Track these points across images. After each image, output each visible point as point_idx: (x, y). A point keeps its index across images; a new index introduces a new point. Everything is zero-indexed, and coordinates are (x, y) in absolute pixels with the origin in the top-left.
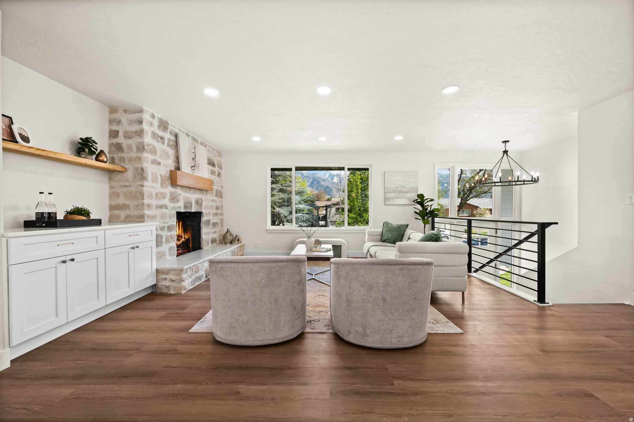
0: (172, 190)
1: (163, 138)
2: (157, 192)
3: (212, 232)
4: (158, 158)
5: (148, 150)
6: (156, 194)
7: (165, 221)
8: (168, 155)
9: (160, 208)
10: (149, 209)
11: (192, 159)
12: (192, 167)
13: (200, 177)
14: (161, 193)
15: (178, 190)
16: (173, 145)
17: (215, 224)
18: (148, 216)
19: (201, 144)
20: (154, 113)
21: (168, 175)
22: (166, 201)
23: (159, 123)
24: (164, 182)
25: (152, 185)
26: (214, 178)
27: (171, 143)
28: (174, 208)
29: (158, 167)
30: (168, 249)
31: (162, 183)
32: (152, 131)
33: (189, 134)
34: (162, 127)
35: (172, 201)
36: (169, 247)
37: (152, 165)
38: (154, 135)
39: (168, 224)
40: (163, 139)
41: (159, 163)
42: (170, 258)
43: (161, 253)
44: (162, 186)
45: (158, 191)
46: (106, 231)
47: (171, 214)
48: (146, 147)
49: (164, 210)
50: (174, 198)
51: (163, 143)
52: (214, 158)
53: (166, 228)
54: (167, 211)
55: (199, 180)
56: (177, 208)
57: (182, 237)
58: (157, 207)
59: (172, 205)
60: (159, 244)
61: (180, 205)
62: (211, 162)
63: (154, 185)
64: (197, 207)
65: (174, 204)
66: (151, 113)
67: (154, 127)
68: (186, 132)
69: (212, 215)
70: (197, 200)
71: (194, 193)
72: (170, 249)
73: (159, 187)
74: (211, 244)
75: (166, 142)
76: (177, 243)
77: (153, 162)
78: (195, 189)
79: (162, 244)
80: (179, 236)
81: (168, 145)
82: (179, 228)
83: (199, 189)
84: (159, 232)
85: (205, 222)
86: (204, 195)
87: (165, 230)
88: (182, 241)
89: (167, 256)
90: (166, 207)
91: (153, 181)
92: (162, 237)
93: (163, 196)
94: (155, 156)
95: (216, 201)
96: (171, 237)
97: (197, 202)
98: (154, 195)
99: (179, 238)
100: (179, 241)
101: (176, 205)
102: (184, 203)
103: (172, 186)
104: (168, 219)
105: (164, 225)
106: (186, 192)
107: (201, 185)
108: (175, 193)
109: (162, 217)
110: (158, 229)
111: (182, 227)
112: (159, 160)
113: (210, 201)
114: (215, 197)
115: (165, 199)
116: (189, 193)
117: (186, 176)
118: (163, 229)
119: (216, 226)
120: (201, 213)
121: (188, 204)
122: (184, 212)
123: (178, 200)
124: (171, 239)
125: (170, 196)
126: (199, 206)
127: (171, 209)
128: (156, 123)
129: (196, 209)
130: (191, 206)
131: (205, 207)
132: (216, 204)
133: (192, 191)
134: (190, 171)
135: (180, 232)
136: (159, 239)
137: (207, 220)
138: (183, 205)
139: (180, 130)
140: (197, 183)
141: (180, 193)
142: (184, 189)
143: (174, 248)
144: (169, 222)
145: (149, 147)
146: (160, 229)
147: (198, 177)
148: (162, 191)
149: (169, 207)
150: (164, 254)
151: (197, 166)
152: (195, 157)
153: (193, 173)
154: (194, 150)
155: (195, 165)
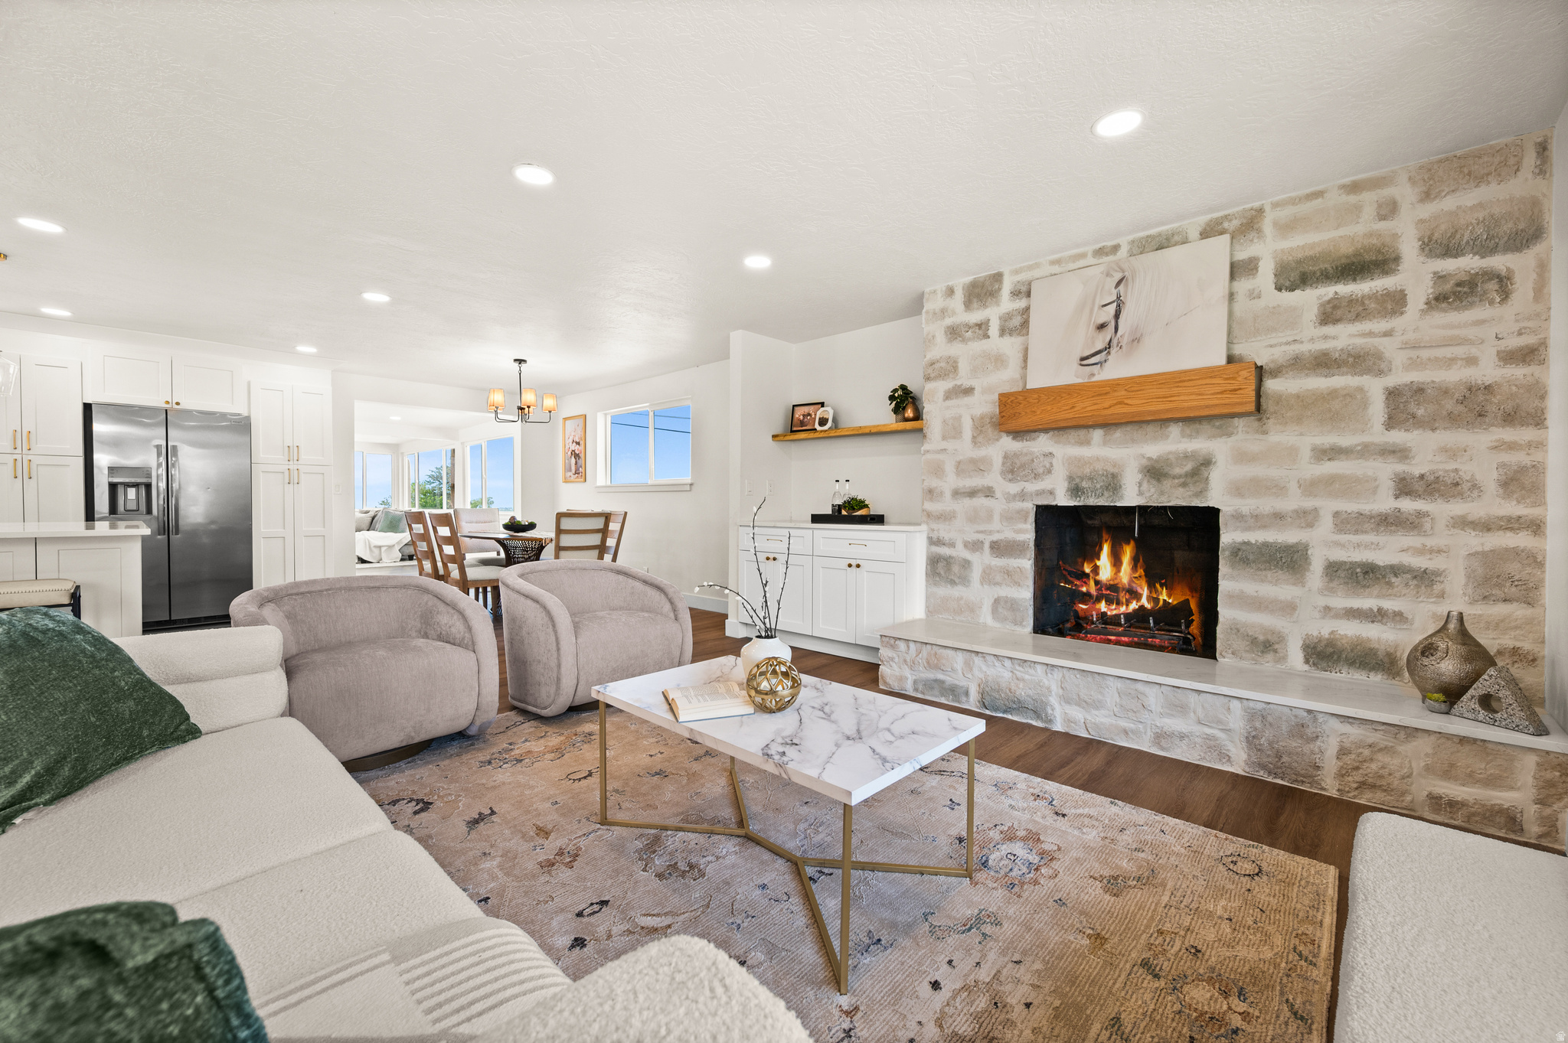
0: (1017, 445)
1: (981, 324)
2: (958, 460)
4: (964, 379)
6: (958, 465)
7: (981, 528)
8: (1000, 361)
9: (970, 496)
10: (931, 500)
11: (1092, 327)
12: (1083, 359)
14: (973, 461)
15: (1042, 444)
16: (1016, 325)
18: (928, 515)
19: (1205, 234)
20: (949, 283)
23: (966, 296)
24: (981, 432)
25: (944, 445)
27: (1013, 321)
28: (1022, 496)
29: (967, 400)
30: (993, 601)
31: (975, 434)
32: (949, 327)
33: (1110, 243)
34: (975, 300)
35: (1010, 476)
36: (996, 596)
37: (947, 402)
38: (953, 332)
39: (996, 537)
40: (983, 326)
41: (969, 391)
42: (997, 625)
43: (962, 602)
44: (975, 443)
45: (961, 458)
47: (1013, 511)
48: (927, 371)
49: (980, 501)
50: (1013, 469)
51: (986, 336)
52: (1381, 226)
53: (987, 546)
54: (997, 505)
56: (1037, 495)
57: (1135, 595)
58: (957, 494)
59: (1014, 488)
60: (957, 580)
61: (1049, 487)
62: (1322, 266)
63: (950, 445)
64: (1153, 490)
65: (1022, 484)
66: (944, 289)
67: (954, 313)
68: (1090, 249)
69: (1326, 523)
70: (1157, 461)
71: (1133, 441)
72: (995, 600)
73: (964, 447)
74: (1306, 667)
75: (994, 329)
76: (1103, 606)
77: (949, 395)
78: (1144, 426)
79: (969, 581)
80: (1113, 588)
81: (1003, 332)
82: (1116, 562)
83: (1177, 420)
84: (960, 552)
85: (1237, 551)
86: (1229, 435)
87: (982, 549)
88: (1134, 606)
89: (986, 617)
90: (989, 493)
91: (944, 438)
92: (966, 564)
93: (978, 466)
94: (954, 378)
95: (1400, 453)
96: (1008, 573)
97: (1155, 472)
98: (949, 468)
99: (1111, 593)
100: (1119, 603)
101: (1032, 487)
102: (1070, 479)
103: (1018, 434)
104: (996, 525)
105: (981, 537)
106: (1087, 442)
107: (1137, 405)
108: (1026, 454)
109: (973, 518)
110: (960, 545)
111: (1135, 561)
112: (967, 383)
113: (1306, 453)
114: (1382, 428)
115: (986, 474)
116: (1105, 443)
117: (1039, 399)
118: (975, 546)
119: (1389, 584)
120: (1213, 513)
121: (1091, 479)
122: (1075, 507)
123: (1041, 470)
124: (1006, 577)
125: (1003, 464)
126: (1167, 484)
127: (1011, 498)
128: (958, 301)
129: (1148, 495)
130: (1113, 483)
131: (1238, 490)
132: (1401, 468)
133: (1118, 434)
134: (1070, 375)
135: (1122, 574)
136: (956, 569)
137: (1266, 545)
138: (1066, 484)
139: (1053, 263)
140: (1106, 405)
141: (1051, 450)
142: (1073, 435)
143: (1013, 605)
144: (998, 532)
145: (937, 366)
146: (966, 545)
147: (1115, 385)
148: (975, 456)
149: (998, 494)
150: (972, 608)
151: (1124, 343)
152: (1117, 316)
153: (1093, 375)
154: (1115, 292)
155: (1115, 342)
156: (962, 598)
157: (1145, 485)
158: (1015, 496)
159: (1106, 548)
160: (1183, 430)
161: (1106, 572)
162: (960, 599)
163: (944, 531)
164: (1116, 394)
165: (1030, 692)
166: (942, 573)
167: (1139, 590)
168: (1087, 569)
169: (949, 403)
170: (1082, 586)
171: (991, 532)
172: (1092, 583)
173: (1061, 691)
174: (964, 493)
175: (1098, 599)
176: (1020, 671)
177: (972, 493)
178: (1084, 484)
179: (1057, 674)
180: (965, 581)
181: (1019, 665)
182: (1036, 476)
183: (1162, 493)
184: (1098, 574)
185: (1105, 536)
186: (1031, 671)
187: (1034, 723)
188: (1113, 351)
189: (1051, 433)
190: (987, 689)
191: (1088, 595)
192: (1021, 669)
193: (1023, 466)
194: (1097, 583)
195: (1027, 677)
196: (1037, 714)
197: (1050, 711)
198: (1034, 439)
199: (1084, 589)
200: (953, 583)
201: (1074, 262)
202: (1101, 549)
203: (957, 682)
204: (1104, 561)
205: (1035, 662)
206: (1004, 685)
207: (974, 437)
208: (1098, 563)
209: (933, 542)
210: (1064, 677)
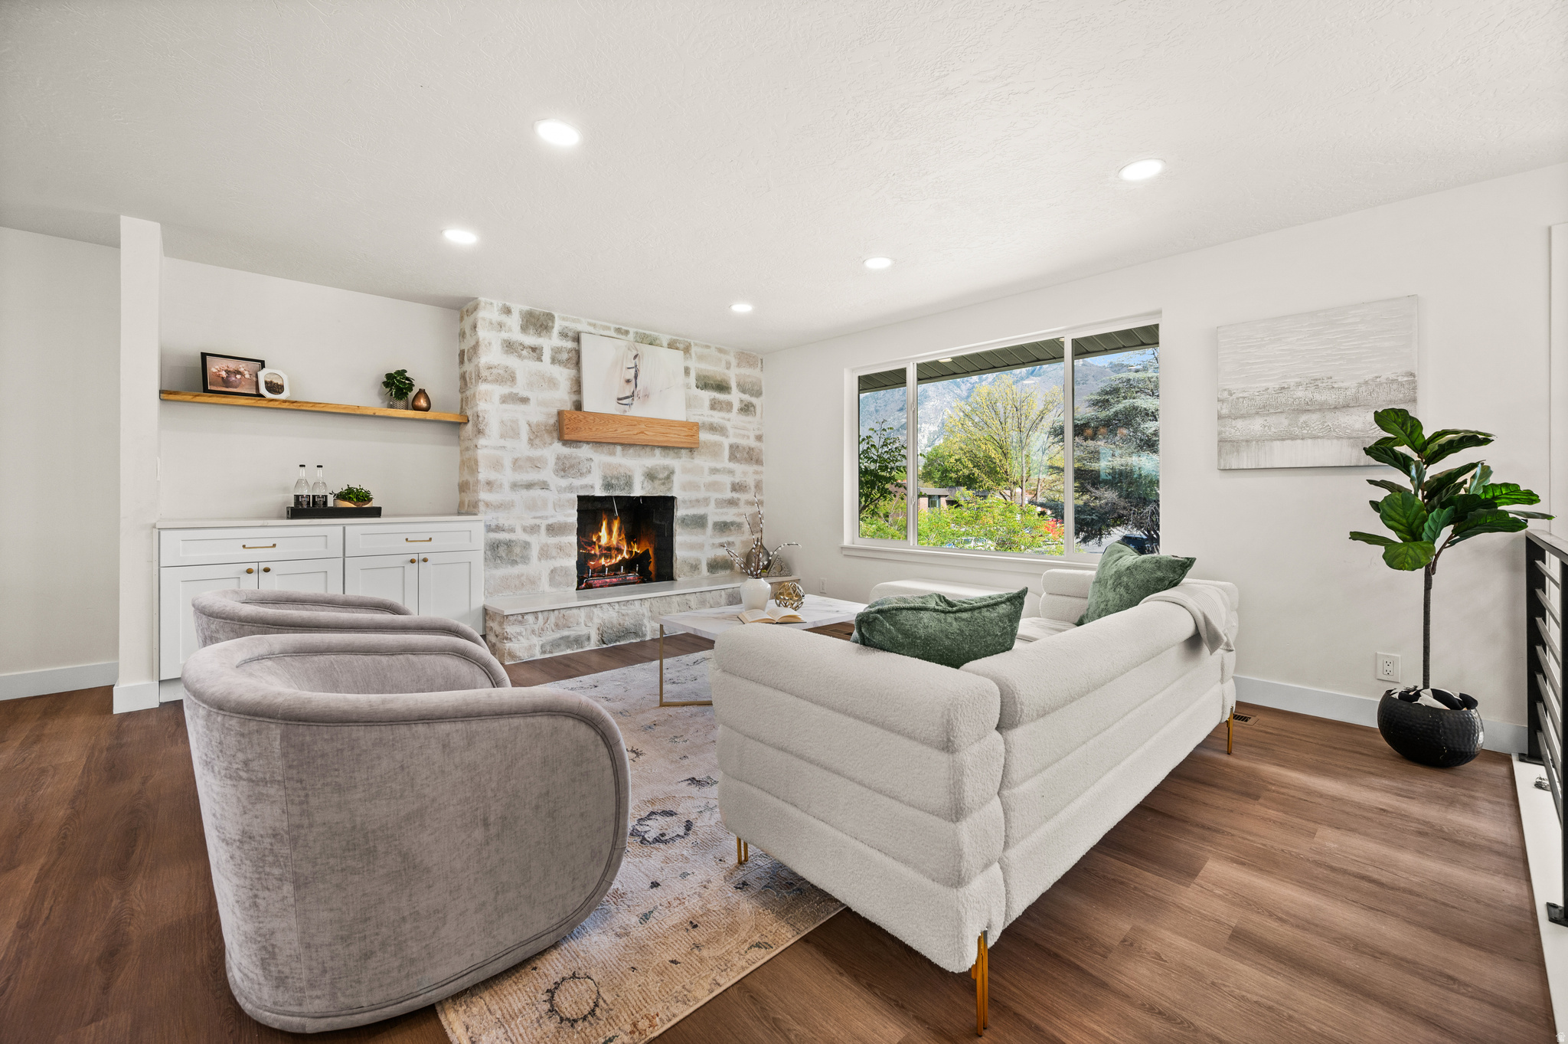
0: (566, 451)
1: (536, 348)
2: (515, 457)
3: (713, 544)
4: (520, 389)
5: (489, 378)
6: (515, 461)
7: (538, 515)
8: (552, 383)
9: (527, 488)
10: (490, 491)
11: (623, 381)
12: (619, 399)
13: (648, 418)
14: (530, 459)
15: (585, 452)
16: (568, 360)
17: (723, 527)
18: (487, 505)
19: (672, 345)
20: (507, 304)
21: (552, 421)
22: (547, 474)
23: (523, 320)
24: (537, 436)
25: (502, 442)
26: (723, 418)
27: (565, 356)
28: (570, 489)
29: (522, 407)
30: (549, 571)
31: (532, 438)
32: (504, 340)
33: (624, 328)
34: (531, 327)
35: (563, 473)
36: (552, 568)
37: (504, 405)
38: (509, 347)
39: (550, 521)
40: (538, 351)
41: (525, 400)
42: (554, 590)
44: (532, 445)
45: (519, 456)
46: (347, 528)
47: (560, 500)
48: (484, 373)
49: (536, 493)
50: (565, 468)
51: (539, 359)
52: (726, 371)
53: (543, 528)
54: (550, 496)
55: (644, 426)
56: (581, 488)
57: (619, 550)
58: (515, 486)
59: (564, 483)
60: (518, 560)
61: (590, 483)
62: (712, 382)
63: (509, 443)
64: (650, 487)
65: (571, 480)
66: (500, 305)
67: (510, 330)
68: (613, 326)
69: (712, 504)
70: (651, 469)
71: (639, 456)
72: (552, 571)
73: (522, 447)
74: (708, 574)
75: (547, 356)
76: (603, 561)
77: (505, 399)
78: (645, 447)
79: (529, 559)
80: (609, 549)
81: (554, 361)
82: (610, 532)
83: (659, 447)
84: (520, 536)
85: (683, 520)
86: (680, 458)
87: (539, 532)
88: (619, 558)
89: (544, 585)
90: (544, 486)
91: (503, 436)
92: (526, 545)
93: (535, 464)
94: (512, 387)
95: (731, 472)
96: (560, 548)
97: (651, 476)
98: (507, 463)
99: (608, 551)
100: (611, 558)
101: (578, 482)
102: (605, 478)
103: (566, 443)
104: (550, 511)
105: (538, 522)
106: (613, 454)
107: (650, 436)
108: (575, 458)
109: (531, 506)
110: (519, 530)
111: (620, 529)
112: (524, 394)
113: (706, 471)
114: (727, 461)
115: (541, 470)
116: (624, 456)
117: (594, 420)
118: (533, 529)
119: (730, 530)
120: (673, 499)
121: (618, 478)
122: (606, 497)
123: (584, 471)
124: (559, 551)
125: (556, 464)
126: (657, 482)
127: (560, 490)
128: (514, 321)
129: (647, 489)
130: (629, 484)
131: (684, 487)
132: (732, 479)
133: (631, 451)
134: (611, 408)
135: (613, 539)
136: (517, 550)
137: (694, 516)
138: (601, 482)
139: (590, 324)
140: (635, 432)
141: (592, 456)
142: (606, 448)
143: (565, 571)
144: (552, 516)
145: (495, 371)
146: (524, 530)
147: (639, 421)
148: (531, 455)
149: (552, 487)
150: (533, 582)
151: (641, 396)
152: (636, 377)
153: (625, 411)
154: (634, 361)
155: (635, 394)
156: (522, 575)
157: (646, 483)
158: (565, 488)
159: (604, 524)
160: (661, 453)
161: (604, 541)
162: (519, 576)
163: (503, 519)
164: (640, 426)
165: (632, 621)
166: (504, 555)
167: (622, 548)
168: (594, 540)
169: (505, 406)
170: (591, 550)
171: (547, 518)
172: (597, 547)
173: (650, 614)
174: (521, 485)
175: (600, 558)
176: (624, 609)
177: (529, 486)
178: (613, 482)
179: (647, 604)
180: (525, 559)
181: (624, 605)
182: (582, 474)
183: (654, 488)
184: (600, 541)
185: (604, 516)
186: (632, 607)
187: (634, 641)
188: (636, 398)
189: (591, 445)
190: (605, 629)
191: (595, 555)
192: (625, 608)
193: (572, 466)
194: (600, 547)
195: (630, 612)
196: (636, 634)
197: (644, 629)
198: (580, 447)
199: (593, 552)
200: (514, 562)
201: (603, 330)
202: (602, 525)
203: (580, 633)
204: (604, 533)
205: (633, 600)
206: (615, 622)
207: (530, 439)
208: (600, 534)
209: (489, 529)
210: (651, 604)
